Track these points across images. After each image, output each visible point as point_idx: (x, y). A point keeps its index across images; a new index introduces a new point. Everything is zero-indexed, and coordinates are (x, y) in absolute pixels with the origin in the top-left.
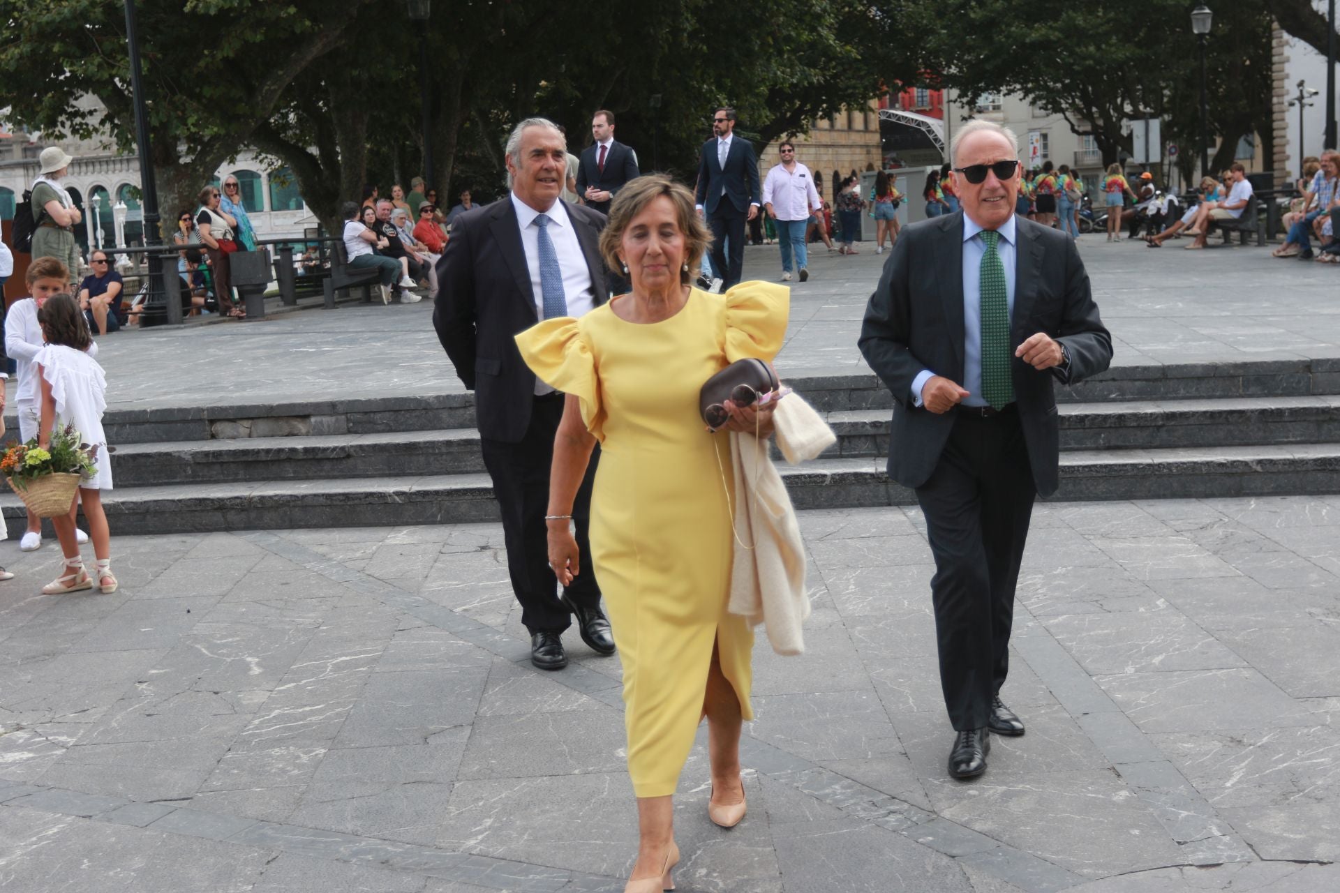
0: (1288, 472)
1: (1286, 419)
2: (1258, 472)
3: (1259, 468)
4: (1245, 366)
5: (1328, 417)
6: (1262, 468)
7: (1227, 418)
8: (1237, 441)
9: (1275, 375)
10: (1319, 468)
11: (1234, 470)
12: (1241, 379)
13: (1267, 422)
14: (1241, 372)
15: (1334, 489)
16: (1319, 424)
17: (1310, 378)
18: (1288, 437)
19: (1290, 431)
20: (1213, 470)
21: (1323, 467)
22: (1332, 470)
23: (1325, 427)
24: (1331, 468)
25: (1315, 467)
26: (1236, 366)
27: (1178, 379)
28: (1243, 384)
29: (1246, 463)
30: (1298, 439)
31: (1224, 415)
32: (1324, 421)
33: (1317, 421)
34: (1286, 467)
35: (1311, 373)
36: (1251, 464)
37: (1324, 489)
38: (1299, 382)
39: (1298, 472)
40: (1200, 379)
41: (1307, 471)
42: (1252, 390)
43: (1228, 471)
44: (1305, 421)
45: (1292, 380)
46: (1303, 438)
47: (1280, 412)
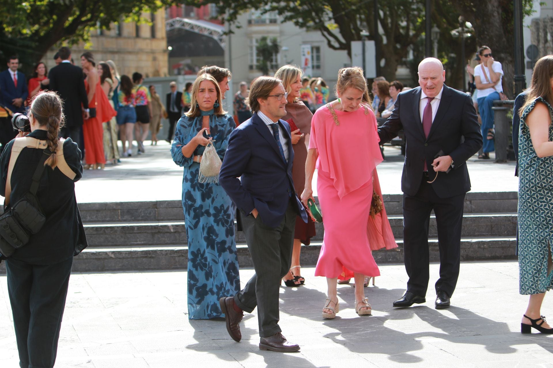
0: (128, 258)
1: (135, 232)
2: (111, 258)
3: (113, 256)
4: (121, 204)
5: (157, 231)
6: (115, 256)
7: (104, 231)
8: (110, 244)
9: (137, 209)
10: (144, 256)
11: (100, 257)
12: (119, 211)
13: (126, 233)
14: (119, 207)
15: (152, 267)
16: (153, 234)
17: (156, 211)
18: (137, 241)
19: (138, 238)
20: (89, 257)
21: (146, 255)
22: (150, 257)
23: (156, 236)
24: (150, 256)
25: (142, 256)
26: (117, 204)
27: (86, 211)
28: (121, 214)
29: (106, 253)
30: (142, 242)
31: (103, 229)
32: (155, 233)
33: (152, 233)
34: (127, 255)
35: (157, 208)
36: (108, 254)
37: (147, 267)
38: (150, 213)
39: (133, 258)
40: (98, 211)
41: (137, 258)
42: (126, 217)
43: (97, 257)
44: (145, 232)
45: (146, 212)
46: (145, 242)
47: (132, 227)
